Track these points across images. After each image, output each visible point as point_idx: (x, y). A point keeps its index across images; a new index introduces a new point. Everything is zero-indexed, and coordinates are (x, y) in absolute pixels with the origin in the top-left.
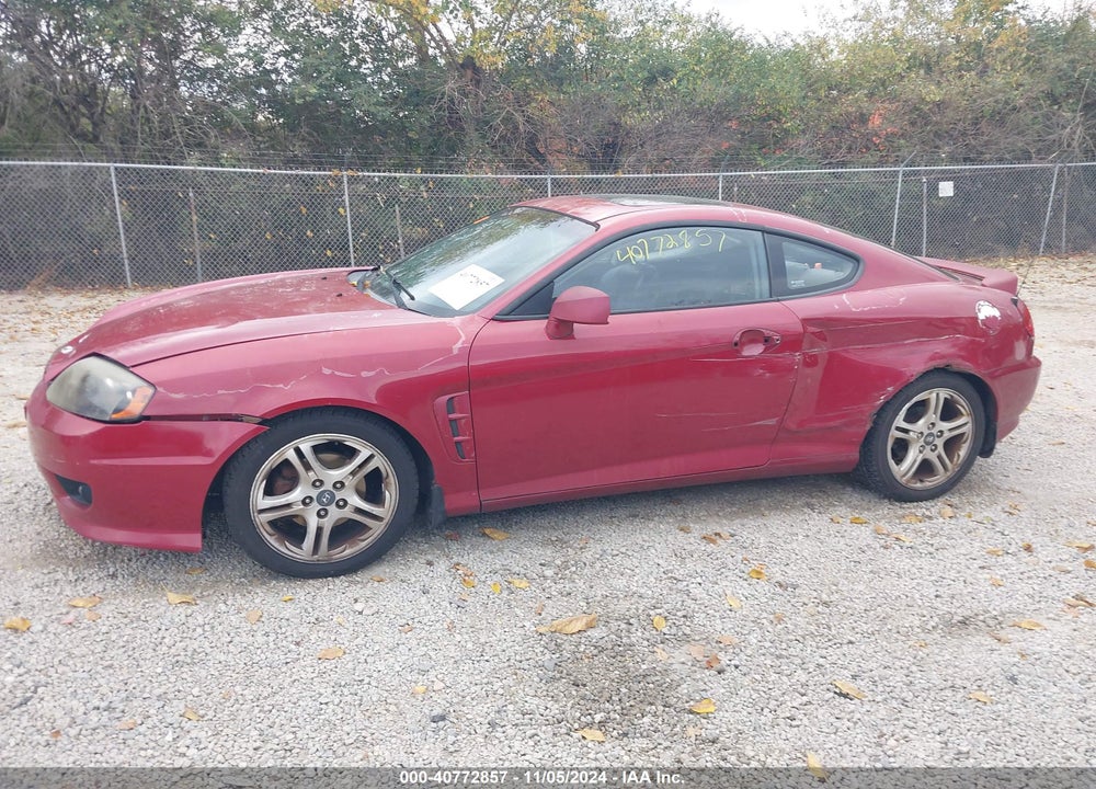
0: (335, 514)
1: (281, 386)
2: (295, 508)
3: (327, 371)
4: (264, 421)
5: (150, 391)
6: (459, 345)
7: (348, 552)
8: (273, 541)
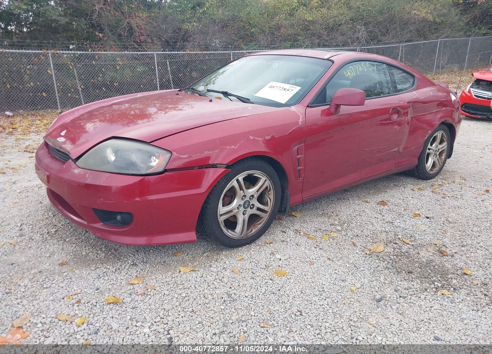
0: (250, 212)
1: (233, 147)
2: (235, 211)
3: (252, 138)
4: (228, 167)
5: (169, 155)
6: (301, 120)
7: (253, 231)
8: (224, 230)
